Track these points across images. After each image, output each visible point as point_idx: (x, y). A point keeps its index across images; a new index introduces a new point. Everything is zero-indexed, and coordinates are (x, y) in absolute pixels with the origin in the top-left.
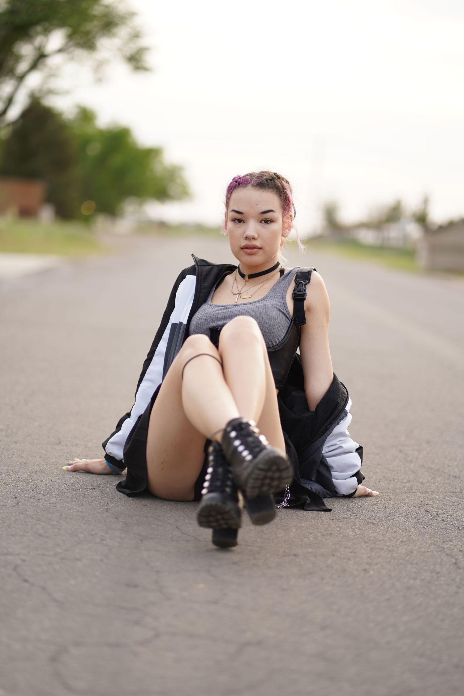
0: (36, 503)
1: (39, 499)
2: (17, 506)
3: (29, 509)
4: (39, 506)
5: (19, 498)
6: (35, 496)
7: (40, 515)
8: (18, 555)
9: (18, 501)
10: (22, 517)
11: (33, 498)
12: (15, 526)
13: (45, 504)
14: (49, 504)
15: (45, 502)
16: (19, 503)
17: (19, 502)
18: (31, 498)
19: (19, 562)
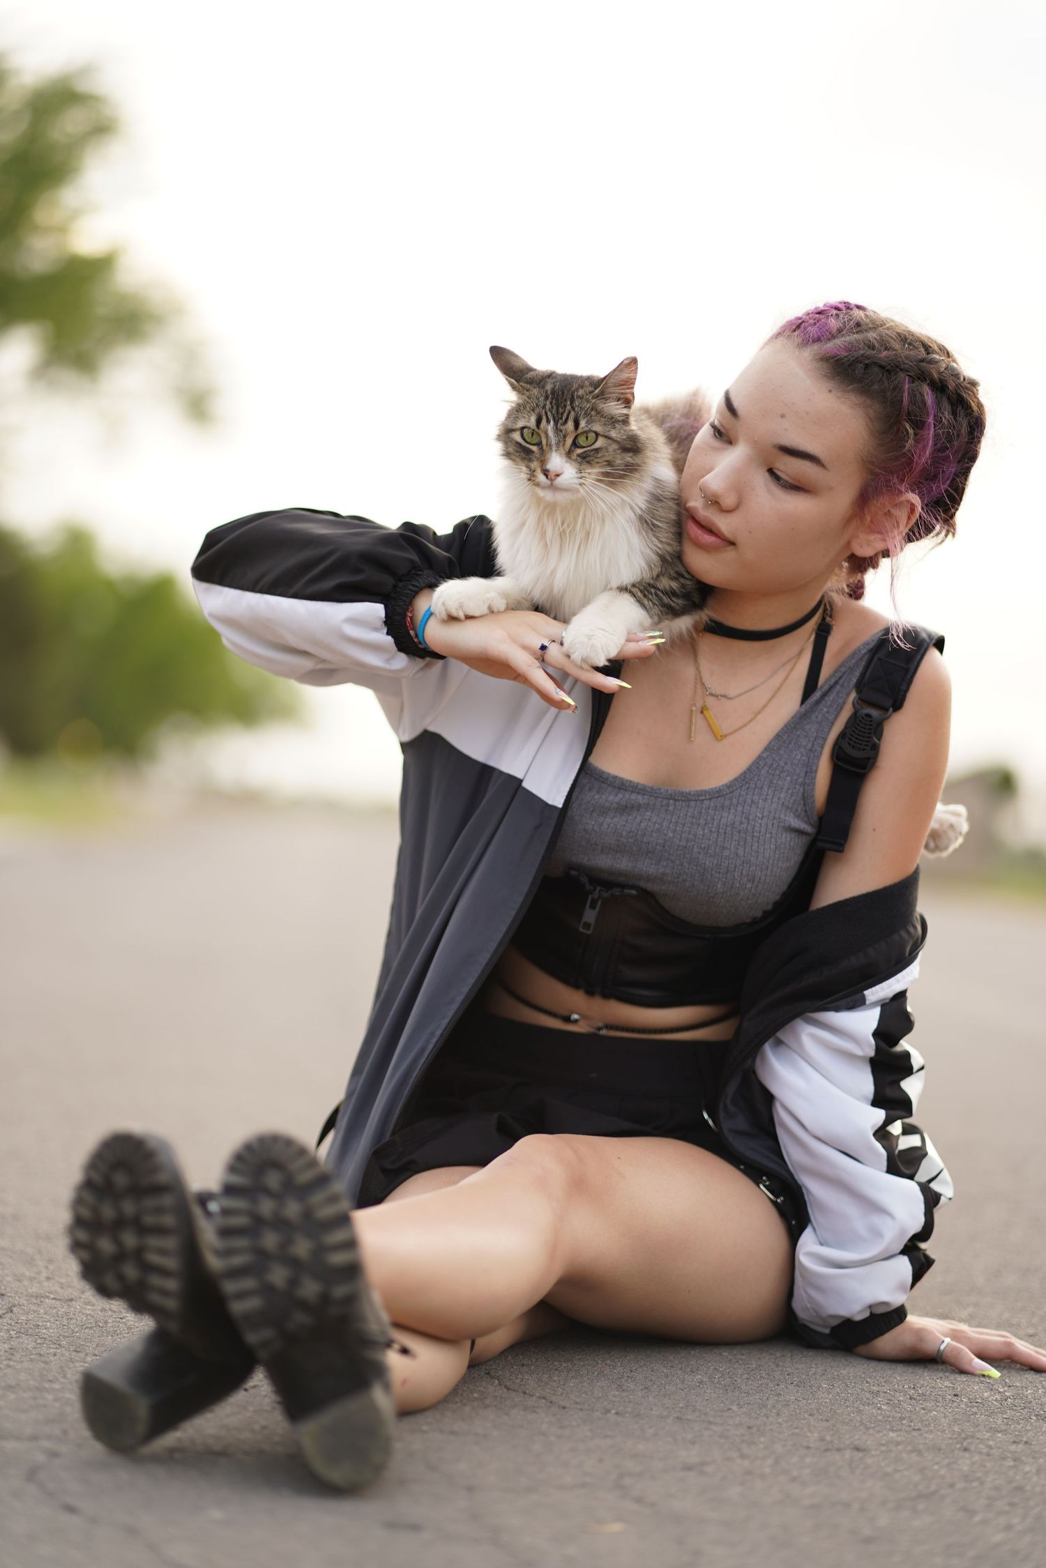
0: (64, 1310)
1: (71, 1300)
2: (9, 1315)
3: (45, 1324)
4: (71, 1316)
5: (13, 1295)
6: (56, 1292)
7: (79, 1338)
8: (34, 1438)
9: (11, 1304)
10: (29, 1343)
11: (52, 1296)
12: (11, 1363)
13: (88, 1312)
14: (101, 1311)
15: (89, 1307)
16: (14, 1309)
17: (15, 1306)
18: (46, 1296)
19: (40, 1458)
